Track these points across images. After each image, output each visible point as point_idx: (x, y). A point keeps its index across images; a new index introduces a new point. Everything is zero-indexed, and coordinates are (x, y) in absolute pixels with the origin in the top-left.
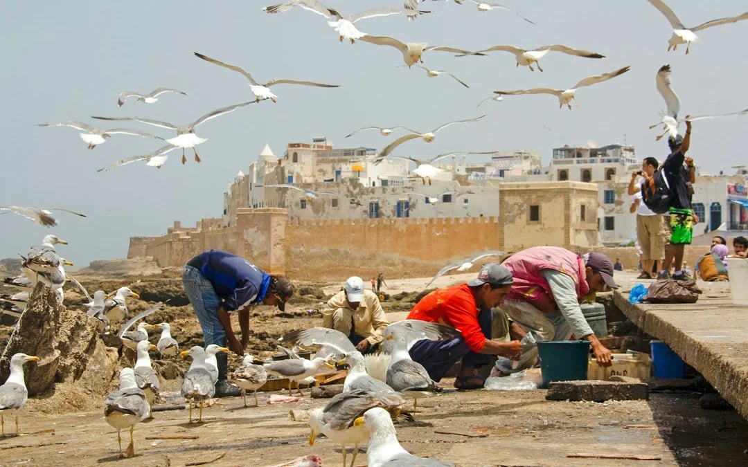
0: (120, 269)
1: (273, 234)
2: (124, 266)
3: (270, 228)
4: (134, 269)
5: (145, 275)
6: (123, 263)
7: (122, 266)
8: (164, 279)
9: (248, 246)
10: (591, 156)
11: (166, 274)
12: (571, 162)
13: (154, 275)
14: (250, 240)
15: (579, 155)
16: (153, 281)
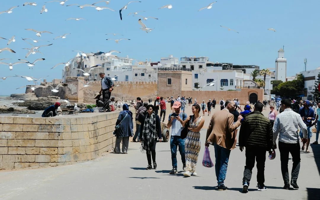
0: (22, 97)
1: (79, 86)
2: (24, 96)
3: (78, 84)
4: (28, 97)
5: (32, 100)
6: (24, 95)
7: (23, 96)
8: (38, 102)
9: (70, 90)
10: (194, 60)
11: (39, 100)
12: (187, 63)
13: (35, 100)
14: (70, 88)
15: (190, 60)
16: (34, 103)
